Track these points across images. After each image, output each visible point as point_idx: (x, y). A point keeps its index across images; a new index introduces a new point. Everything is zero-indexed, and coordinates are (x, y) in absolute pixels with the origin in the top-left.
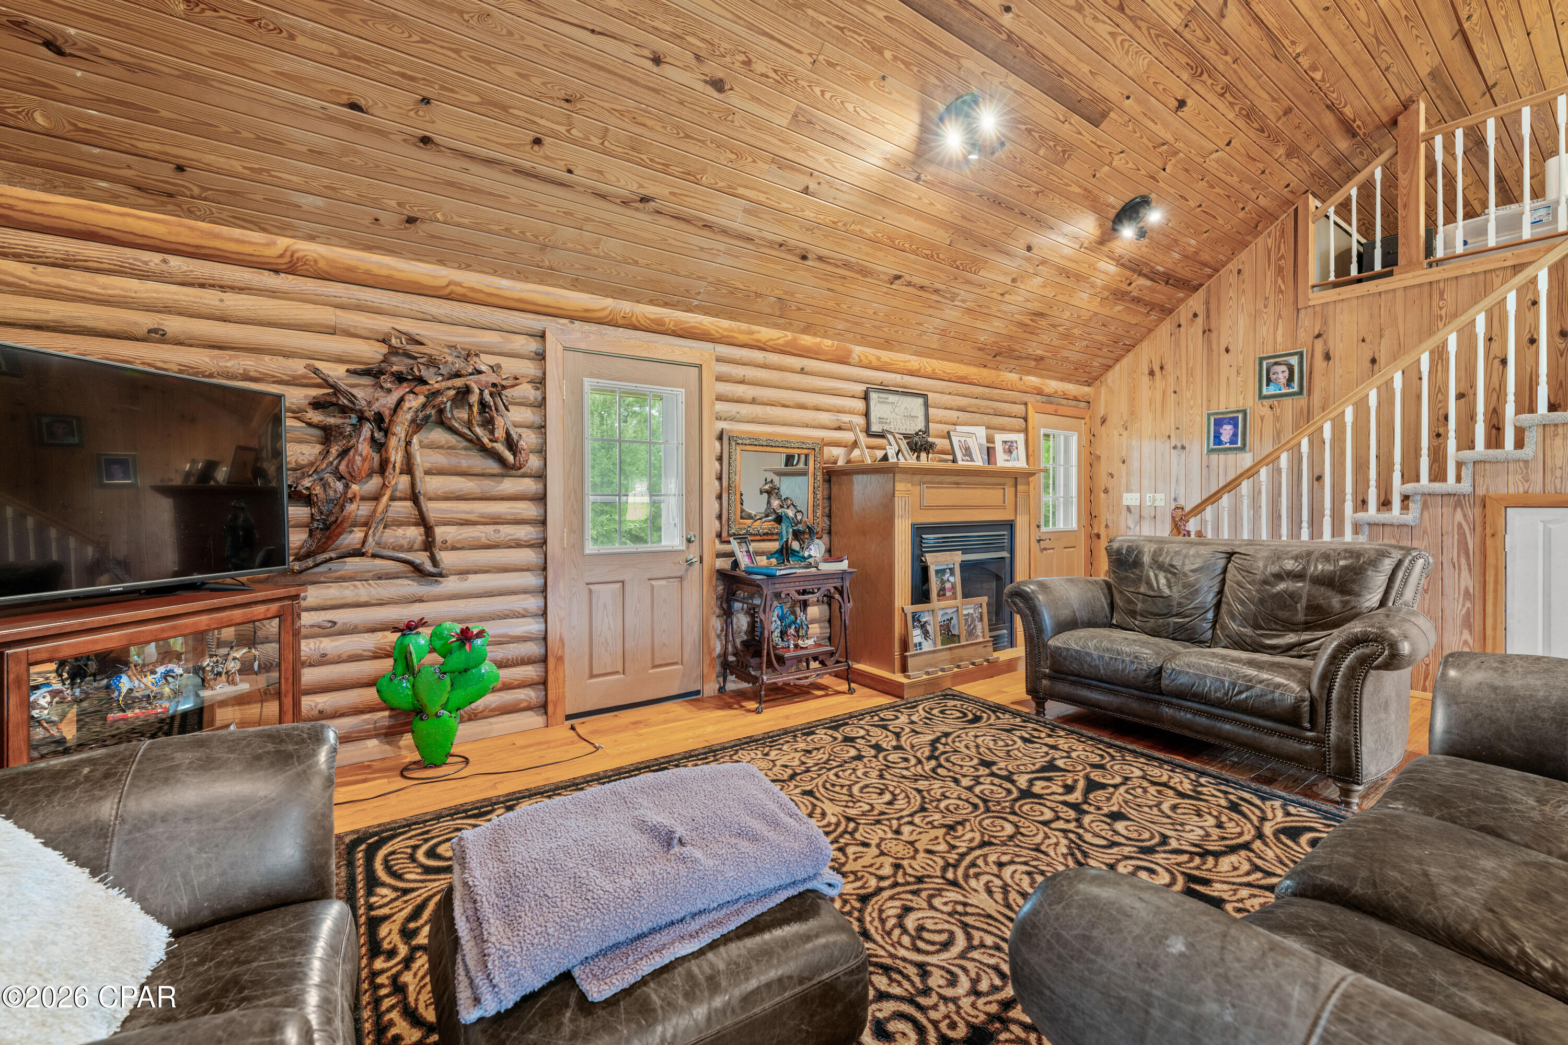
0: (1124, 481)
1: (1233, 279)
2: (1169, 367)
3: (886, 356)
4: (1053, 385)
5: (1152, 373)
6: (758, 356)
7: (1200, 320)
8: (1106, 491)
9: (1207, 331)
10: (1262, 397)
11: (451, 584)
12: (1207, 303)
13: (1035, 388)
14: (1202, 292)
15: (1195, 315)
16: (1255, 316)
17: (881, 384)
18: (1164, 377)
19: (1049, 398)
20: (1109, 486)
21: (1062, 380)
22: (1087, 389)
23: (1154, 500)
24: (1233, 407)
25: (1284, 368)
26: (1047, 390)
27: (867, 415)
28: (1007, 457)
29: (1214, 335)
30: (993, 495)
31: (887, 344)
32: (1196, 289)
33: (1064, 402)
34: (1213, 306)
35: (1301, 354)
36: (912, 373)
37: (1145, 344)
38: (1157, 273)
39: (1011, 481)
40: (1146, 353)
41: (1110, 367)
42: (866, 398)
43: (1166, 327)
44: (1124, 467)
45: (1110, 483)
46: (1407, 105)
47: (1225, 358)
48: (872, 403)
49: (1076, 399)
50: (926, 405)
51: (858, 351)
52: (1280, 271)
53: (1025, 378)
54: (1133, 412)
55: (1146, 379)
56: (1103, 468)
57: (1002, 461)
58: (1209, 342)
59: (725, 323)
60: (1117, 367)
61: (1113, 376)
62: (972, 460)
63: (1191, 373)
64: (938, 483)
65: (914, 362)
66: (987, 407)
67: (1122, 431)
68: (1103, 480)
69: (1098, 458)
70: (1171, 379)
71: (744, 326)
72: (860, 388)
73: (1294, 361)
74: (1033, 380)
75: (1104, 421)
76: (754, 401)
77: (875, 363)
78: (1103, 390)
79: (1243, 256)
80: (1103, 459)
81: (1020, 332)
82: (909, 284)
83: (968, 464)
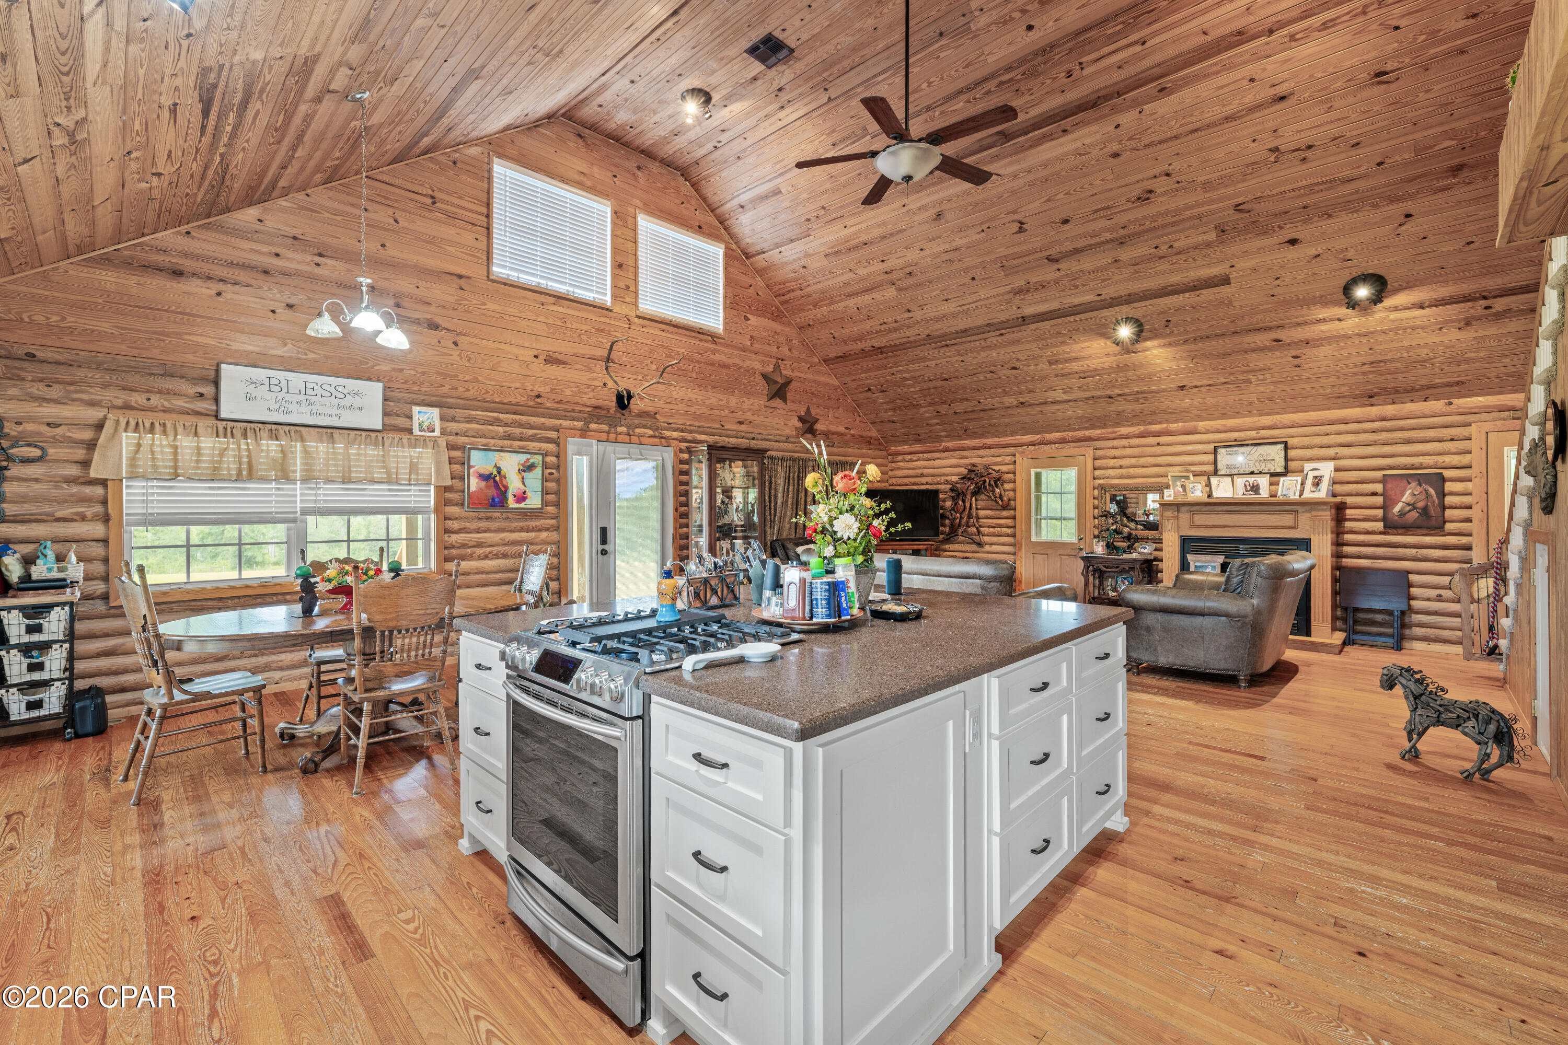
3: (1230, 423)
6: (1124, 442)
11: (987, 548)
13: (1490, 407)
17: (1232, 441)
27: (1215, 463)
28: (1314, 489)
31: (1225, 416)
36: (1266, 428)
42: (1215, 452)
48: (1219, 457)
50: (1286, 449)
51: (1201, 425)
57: (1308, 492)
59: (1098, 432)
65: (1267, 420)
71: (1110, 430)
72: (1211, 447)
76: (1121, 467)
77: (1222, 428)
81: (1371, 378)
82: (1196, 387)
83: (1252, 497)
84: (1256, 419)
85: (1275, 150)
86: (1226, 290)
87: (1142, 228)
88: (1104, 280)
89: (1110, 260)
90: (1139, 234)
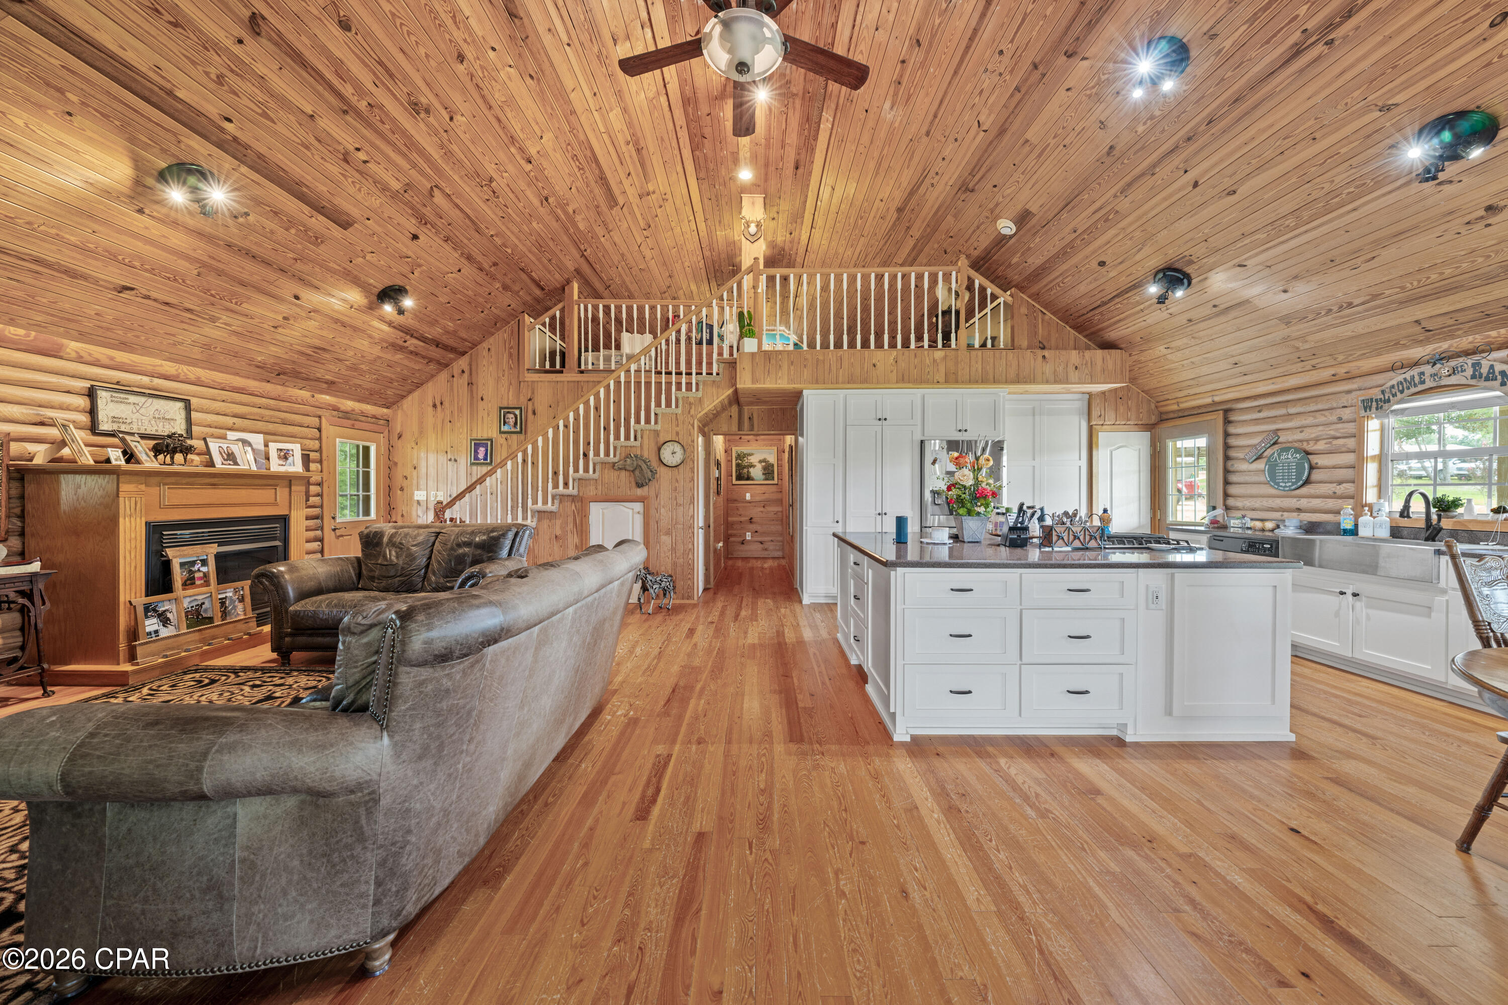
0: (415, 482)
1: (485, 353)
2: (446, 404)
3: (121, 356)
4: (349, 405)
5: (435, 406)
7: (466, 375)
8: (402, 489)
9: (470, 384)
10: (501, 432)
12: (470, 365)
13: (330, 405)
14: (467, 357)
15: (463, 372)
16: (498, 380)
17: (118, 383)
18: (443, 410)
19: (347, 415)
20: (404, 485)
21: (359, 401)
22: (385, 410)
23: (436, 496)
24: (485, 436)
25: (512, 416)
26: (343, 408)
27: (93, 412)
28: (281, 462)
29: (474, 387)
30: (265, 495)
31: (124, 346)
32: (463, 353)
33: (363, 419)
34: (474, 368)
35: (521, 409)
36: (166, 378)
37: (430, 384)
38: (427, 338)
39: (286, 483)
40: (431, 390)
41: (403, 397)
42: (91, 394)
43: (443, 376)
44: (415, 473)
45: (405, 483)
46: (568, 282)
47: (481, 403)
48: (101, 403)
49: (374, 417)
50: (188, 408)
51: (75, 346)
52: (511, 355)
53: (318, 396)
54: (422, 431)
55: (430, 409)
56: (399, 473)
57: (276, 466)
58: (472, 391)
60: (410, 398)
61: (407, 403)
62: (236, 463)
63: (460, 410)
64: (187, 484)
65: (170, 368)
66: (271, 416)
67: (413, 445)
68: (399, 480)
69: (396, 464)
70: (448, 412)
72: (80, 385)
73: (517, 412)
74: (327, 398)
75: (400, 437)
77: (104, 361)
78: (400, 412)
79: (491, 340)
80: (399, 465)
81: (303, 360)
82: (147, 297)
83: (230, 468)
84: (158, 362)
85: (491, 180)
86: (336, 231)
87: (379, 124)
88: (265, 115)
89: (309, 110)
90: (369, 125)
